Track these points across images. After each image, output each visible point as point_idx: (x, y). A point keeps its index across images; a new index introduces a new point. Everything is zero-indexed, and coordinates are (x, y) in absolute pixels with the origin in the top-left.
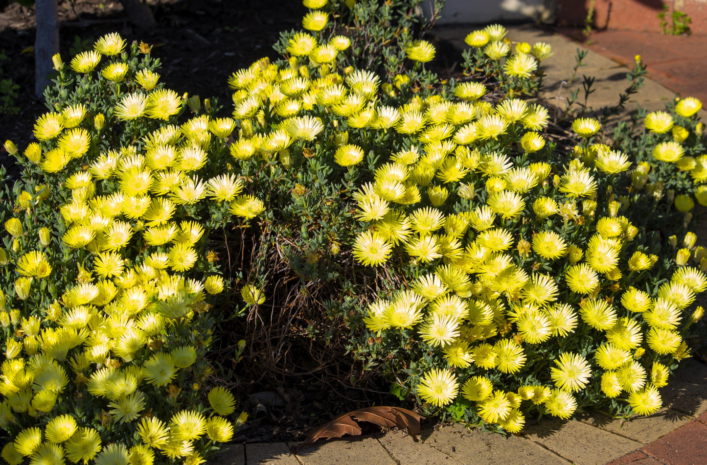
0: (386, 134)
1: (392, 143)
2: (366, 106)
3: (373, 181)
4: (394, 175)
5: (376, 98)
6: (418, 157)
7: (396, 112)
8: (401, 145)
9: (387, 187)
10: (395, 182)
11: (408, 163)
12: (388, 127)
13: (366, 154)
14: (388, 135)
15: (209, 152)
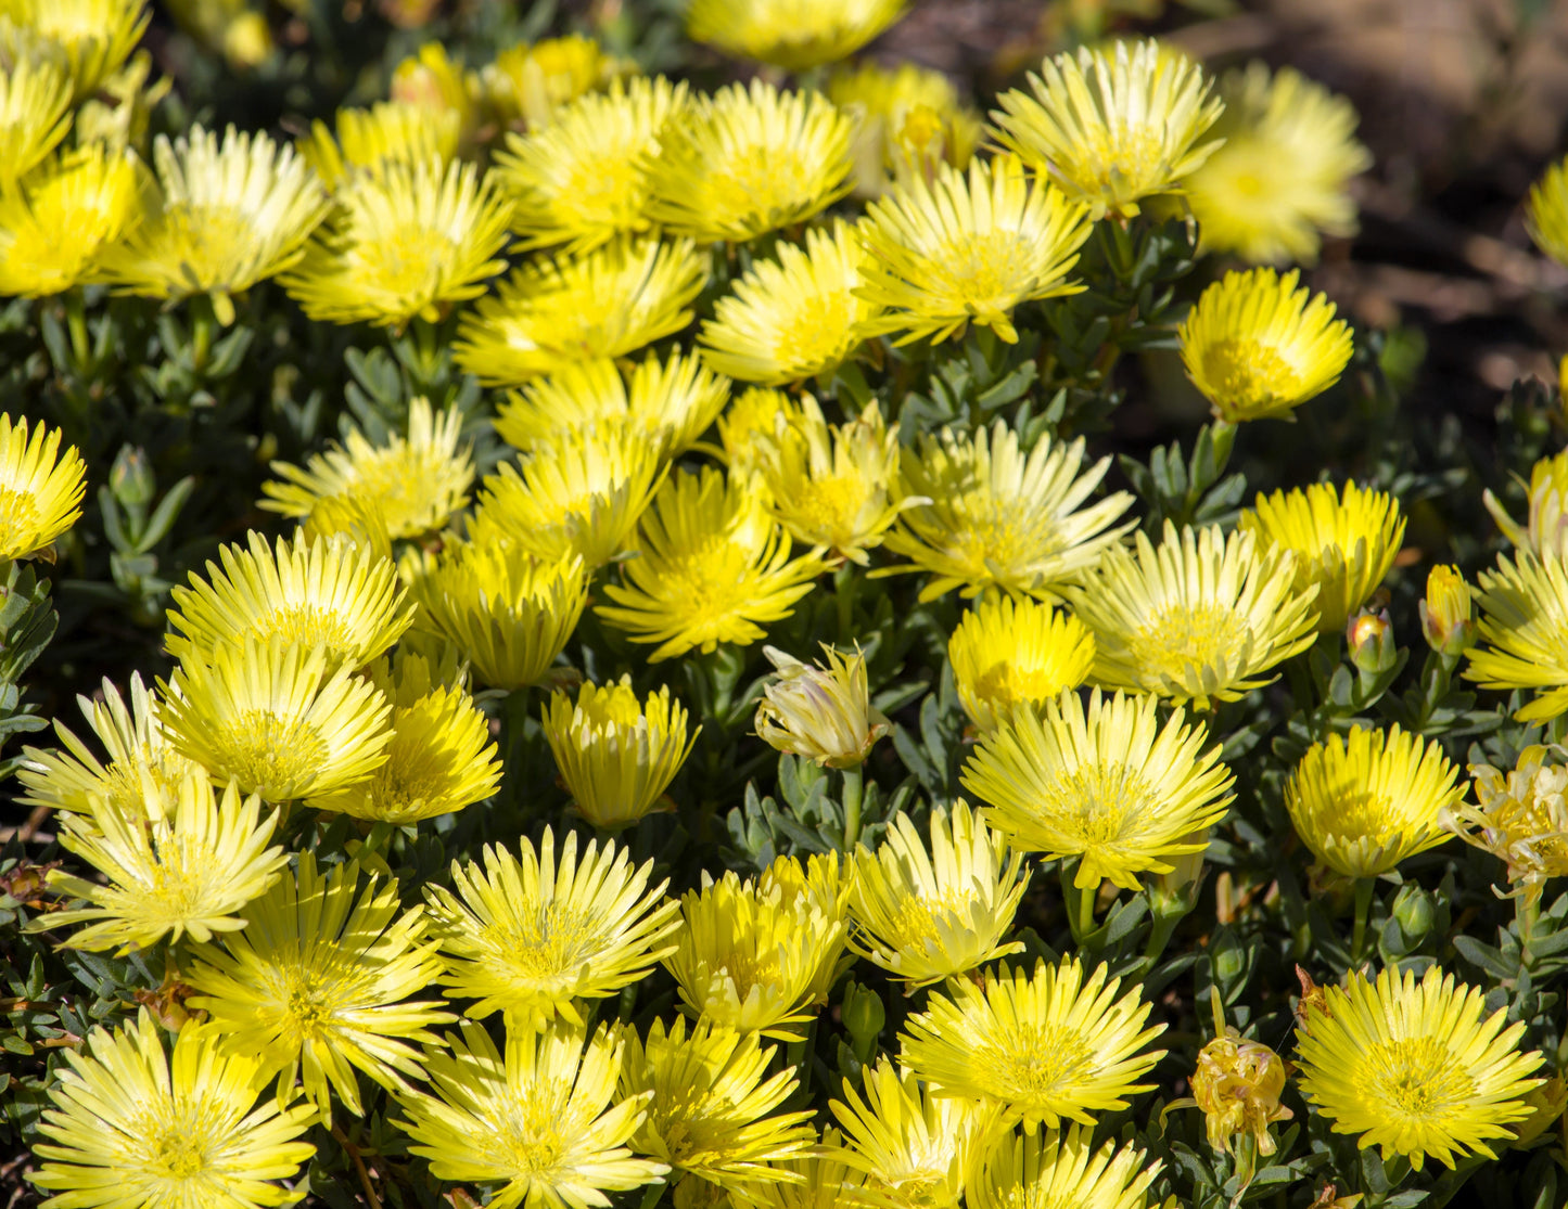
4: (300, 617)
9: (261, 703)
10: (317, 666)
11: (395, 529)
12: (242, 281)
14: (241, 337)
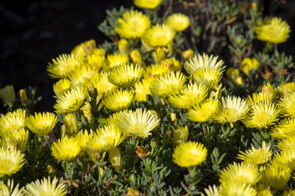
0: (232, 129)
1: (240, 139)
2: (208, 97)
3: (218, 184)
5: (220, 86)
6: (270, 155)
7: (244, 103)
8: (250, 141)
13: (210, 152)
15: (26, 152)
